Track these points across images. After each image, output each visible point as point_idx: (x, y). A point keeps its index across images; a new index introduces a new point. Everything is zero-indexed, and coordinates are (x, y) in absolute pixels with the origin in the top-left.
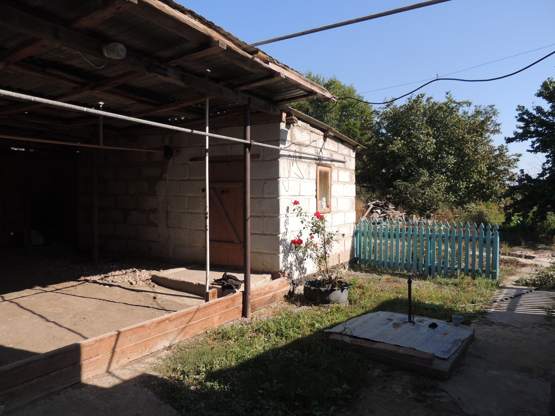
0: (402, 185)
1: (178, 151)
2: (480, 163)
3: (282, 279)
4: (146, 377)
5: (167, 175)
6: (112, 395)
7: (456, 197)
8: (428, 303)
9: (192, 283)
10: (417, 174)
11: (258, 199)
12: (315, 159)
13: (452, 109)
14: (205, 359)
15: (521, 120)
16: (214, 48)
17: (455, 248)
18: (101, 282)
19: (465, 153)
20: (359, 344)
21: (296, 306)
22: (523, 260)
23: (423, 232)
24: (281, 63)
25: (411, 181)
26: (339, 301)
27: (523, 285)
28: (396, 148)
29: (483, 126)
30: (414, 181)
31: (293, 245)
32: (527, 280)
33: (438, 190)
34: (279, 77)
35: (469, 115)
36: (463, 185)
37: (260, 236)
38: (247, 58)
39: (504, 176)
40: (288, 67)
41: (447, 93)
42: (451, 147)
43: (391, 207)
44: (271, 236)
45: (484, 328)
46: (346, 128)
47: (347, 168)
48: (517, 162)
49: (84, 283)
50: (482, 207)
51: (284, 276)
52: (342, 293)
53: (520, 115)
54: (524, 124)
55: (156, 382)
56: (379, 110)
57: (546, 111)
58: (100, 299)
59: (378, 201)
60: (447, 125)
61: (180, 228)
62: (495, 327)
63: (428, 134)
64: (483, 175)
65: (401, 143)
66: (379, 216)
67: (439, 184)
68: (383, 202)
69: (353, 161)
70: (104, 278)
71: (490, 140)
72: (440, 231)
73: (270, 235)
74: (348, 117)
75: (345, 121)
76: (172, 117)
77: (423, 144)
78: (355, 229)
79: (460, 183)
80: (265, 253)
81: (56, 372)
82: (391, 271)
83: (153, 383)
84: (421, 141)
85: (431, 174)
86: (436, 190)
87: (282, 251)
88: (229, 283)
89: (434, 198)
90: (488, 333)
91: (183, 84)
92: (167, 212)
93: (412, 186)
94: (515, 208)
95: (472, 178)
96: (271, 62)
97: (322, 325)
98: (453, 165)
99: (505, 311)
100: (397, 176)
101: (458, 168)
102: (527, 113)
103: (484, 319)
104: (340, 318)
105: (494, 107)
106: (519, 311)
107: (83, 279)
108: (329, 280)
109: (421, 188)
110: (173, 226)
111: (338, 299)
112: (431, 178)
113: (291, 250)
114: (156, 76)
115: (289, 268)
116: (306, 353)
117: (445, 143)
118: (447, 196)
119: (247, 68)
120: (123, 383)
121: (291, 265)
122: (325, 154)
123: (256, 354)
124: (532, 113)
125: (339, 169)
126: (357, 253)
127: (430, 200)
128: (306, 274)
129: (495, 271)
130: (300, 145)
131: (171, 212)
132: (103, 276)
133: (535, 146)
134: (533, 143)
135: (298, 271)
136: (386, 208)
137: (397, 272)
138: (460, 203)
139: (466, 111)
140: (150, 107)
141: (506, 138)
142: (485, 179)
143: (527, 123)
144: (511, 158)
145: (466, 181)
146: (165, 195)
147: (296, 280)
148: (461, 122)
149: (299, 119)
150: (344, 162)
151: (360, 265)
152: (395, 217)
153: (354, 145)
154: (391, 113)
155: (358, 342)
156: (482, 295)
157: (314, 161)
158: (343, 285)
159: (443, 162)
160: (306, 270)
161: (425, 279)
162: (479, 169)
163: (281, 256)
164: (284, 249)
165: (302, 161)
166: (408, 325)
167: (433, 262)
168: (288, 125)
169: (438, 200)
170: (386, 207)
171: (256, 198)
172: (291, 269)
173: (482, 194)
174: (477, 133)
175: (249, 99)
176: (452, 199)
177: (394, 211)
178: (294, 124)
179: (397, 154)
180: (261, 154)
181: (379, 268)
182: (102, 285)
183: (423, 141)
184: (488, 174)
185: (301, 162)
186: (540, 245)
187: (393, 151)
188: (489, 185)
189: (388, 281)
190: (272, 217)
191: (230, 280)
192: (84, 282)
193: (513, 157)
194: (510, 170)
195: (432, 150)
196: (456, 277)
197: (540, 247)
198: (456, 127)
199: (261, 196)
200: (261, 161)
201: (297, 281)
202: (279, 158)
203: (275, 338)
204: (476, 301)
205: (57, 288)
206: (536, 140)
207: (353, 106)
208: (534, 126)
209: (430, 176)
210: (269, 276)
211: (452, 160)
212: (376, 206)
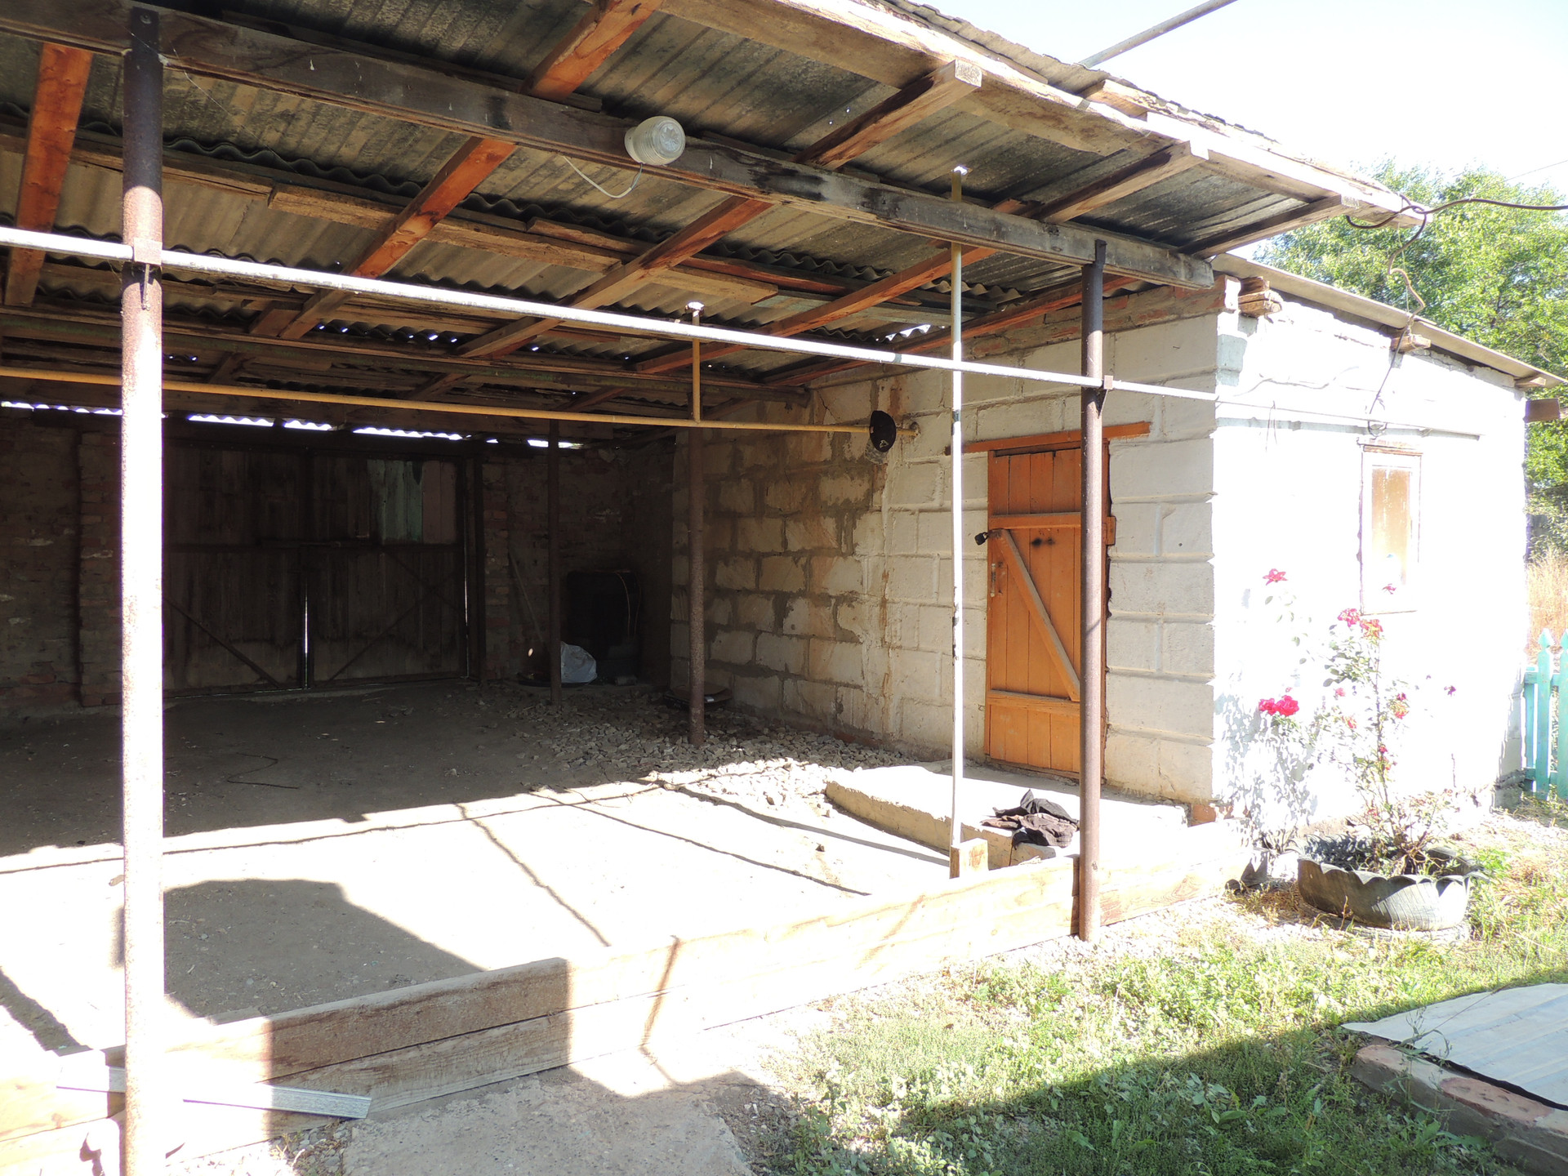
1: (913, 426)
3: (1220, 825)
4: (734, 1085)
5: (884, 496)
6: (627, 1123)
9: (928, 816)
11: (1147, 565)
12: (1354, 430)
14: (918, 1061)
16: (941, 87)
18: (695, 789)
20: (1473, 1101)
21: (1267, 919)
24: (1193, 111)
26: (1428, 921)
31: (1267, 717)
34: (1186, 158)
37: (1150, 681)
38: (1064, 107)
40: (1223, 121)
44: (1187, 684)
46: (1523, 325)
49: (653, 789)
51: (1229, 817)
52: (1440, 893)
55: (758, 1106)
58: (680, 838)
61: (917, 649)
70: (706, 779)
73: (1184, 679)
74: (1533, 289)
75: (1519, 306)
76: (896, 327)
78: (1524, 671)
80: (1166, 739)
81: (503, 1030)
83: (748, 1107)
87: (1224, 732)
88: (1036, 824)
91: (873, 217)
92: (884, 603)
96: (1157, 111)
97: (1344, 1004)
104: (1419, 982)
107: (655, 779)
108: (1397, 843)
110: (899, 644)
111: (1424, 916)
113: (1256, 732)
114: (789, 202)
115: (1247, 791)
116: (1261, 1100)
119: (1075, 143)
120: (671, 1091)
121: (1259, 780)
122: (1395, 411)
123: (1080, 1069)
126: (1529, 755)
128: (1317, 815)
131: (894, 603)
132: (705, 772)
135: (1284, 802)
140: (816, 303)
146: (879, 555)
147: (1275, 834)
149: (1288, 296)
150: (1476, 437)
151: (1541, 800)
153: (1520, 374)
155: (1474, 1093)
157: (1351, 437)
158: (1449, 865)
160: (1314, 804)
163: (1220, 750)
164: (1230, 726)
168: (1249, 316)
171: (1139, 562)
172: (1258, 793)
175: (1100, 246)
178: (1270, 316)
180: (1156, 421)
182: (696, 799)
190: (1191, 622)
191: (1040, 815)
192: (655, 786)
199: (1153, 554)
200: (1154, 442)
201: (1280, 838)
202: (1212, 430)
203: (1163, 1024)
205: (589, 799)
210: (1180, 812)
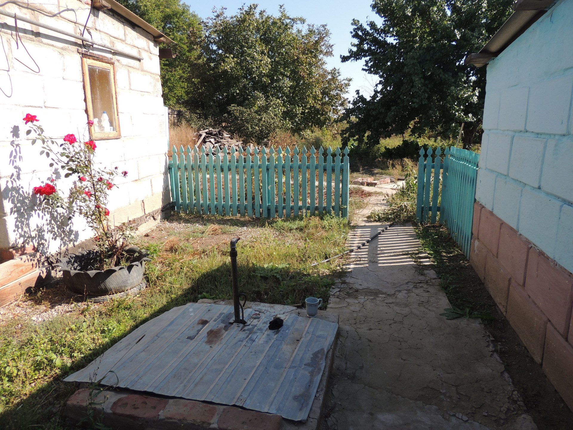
0: (237, 110)
2: (315, 87)
3: (17, 260)
7: (292, 123)
8: (268, 267)
10: (252, 98)
12: (75, 44)
13: (287, 25)
15: (356, 36)
17: (298, 180)
19: (300, 76)
22: (366, 188)
23: (259, 162)
25: (247, 105)
27: (375, 221)
28: (228, 67)
29: (317, 46)
30: (251, 105)
31: (40, 196)
32: (380, 215)
33: (275, 115)
35: (303, 34)
36: (299, 110)
39: (336, 102)
41: (281, 7)
42: (286, 69)
43: (226, 135)
45: (348, 304)
47: (145, 69)
48: (348, 87)
50: (318, 133)
51: (23, 254)
52: (129, 272)
53: (354, 30)
54: (358, 41)
56: (208, 21)
57: (379, 27)
59: (211, 129)
60: (281, 43)
62: (362, 299)
63: (263, 53)
64: (318, 100)
65: (234, 62)
66: (213, 146)
67: (276, 110)
68: (217, 130)
69: (156, 60)
71: (324, 62)
72: (279, 159)
77: (257, 63)
78: (168, 163)
79: (296, 108)
82: (219, 217)
84: (255, 60)
85: (267, 97)
86: (273, 116)
87: (12, 209)
89: (271, 125)
90: (355, 315)
93: (248, 111)
94: (351, 133)
95: (308, 103)
98: (289, 89)
99: (367, 265)
100: (232, 100)
101: (293, 93)
102: (361, 28)
103: (345, 286)
105: (327, 27)
106: (384, 263)
108: (113, 249)
109: (257, 113)
111: (123, 285)
112: (267, 102)
113: (35, 205)
115: (33, 238)
117: (280, 64)
118: (284, 122)
121: (40, 231)
122: (97, 39)
124: (366, 29)
125: (130, 69)
127: (267, 126)
128: (78, 240)
129: (345, 207)
130: (34, 10)
133: (370, 65)
134: (367, 62)
135: (58, 239)
136: (221, 137)
137: (227, 218)
138: (297, 130)
139: (300, 29)
141: (341, 56)
142: (320, 104)
143: (362, 40)
144: (342, 83)
145: (302, 106)
147: (55, 256)
148: (295, 40)
150: (139, 60)
151: (178, 213)
152: (231, 147)
154: (221, 25)
156: (335, 244)
157: (75, 48)
158: (134, 256)
159: (279, 85)
160: (77, 235)
161: (263, 225)
162: (314, 93)
163: (11, 220)
164: (16, 205)
165: (42, 42)
166: (235, 329)
167: (271, 200)
169: (275, 127)
170: (220, 135)
172: (41, 237)
173: (317, 120)
174: (311, 54)
176: (288, 125)
177: (230, 140)
179: (230, 74)
181: (203, 214)
183: (258, 60)
184: (322, 99)
185: (42, 44)
186: (375, 170)
187: (226, 71)
188: (323, 111)
189: (214, 232)
193: (344, 81)
194: (342, 95)
195: (267, 71)
196: (301, 219)
197: (376, 172)
198: (291, 46)
204: (329, 255)
206: (370, 59)
207: (178, 16)
208: (367, 44)
209: (266, 100)
211: (287, 83)
212: (209, 134)
